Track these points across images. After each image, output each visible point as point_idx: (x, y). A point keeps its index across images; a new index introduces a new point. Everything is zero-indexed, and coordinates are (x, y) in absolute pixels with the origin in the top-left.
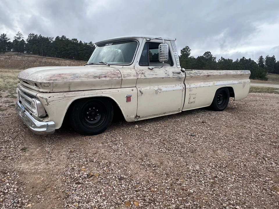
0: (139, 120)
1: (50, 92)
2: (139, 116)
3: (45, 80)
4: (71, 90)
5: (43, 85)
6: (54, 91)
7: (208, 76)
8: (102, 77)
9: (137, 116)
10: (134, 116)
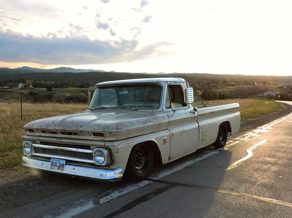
0: (170, 161)
1: (116, 141)
2: (171, 158)
3: (113, 129)
4: (129, 137)
5: (112, 134)
6: (119, 139)
7: (212, 112)
8: (148, 122)
9: (170, 158)
10: (168, 158)
